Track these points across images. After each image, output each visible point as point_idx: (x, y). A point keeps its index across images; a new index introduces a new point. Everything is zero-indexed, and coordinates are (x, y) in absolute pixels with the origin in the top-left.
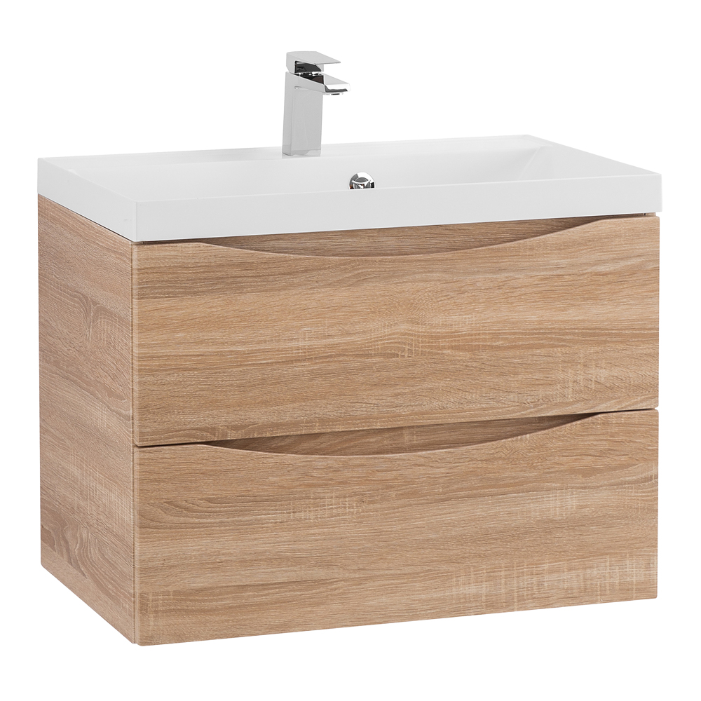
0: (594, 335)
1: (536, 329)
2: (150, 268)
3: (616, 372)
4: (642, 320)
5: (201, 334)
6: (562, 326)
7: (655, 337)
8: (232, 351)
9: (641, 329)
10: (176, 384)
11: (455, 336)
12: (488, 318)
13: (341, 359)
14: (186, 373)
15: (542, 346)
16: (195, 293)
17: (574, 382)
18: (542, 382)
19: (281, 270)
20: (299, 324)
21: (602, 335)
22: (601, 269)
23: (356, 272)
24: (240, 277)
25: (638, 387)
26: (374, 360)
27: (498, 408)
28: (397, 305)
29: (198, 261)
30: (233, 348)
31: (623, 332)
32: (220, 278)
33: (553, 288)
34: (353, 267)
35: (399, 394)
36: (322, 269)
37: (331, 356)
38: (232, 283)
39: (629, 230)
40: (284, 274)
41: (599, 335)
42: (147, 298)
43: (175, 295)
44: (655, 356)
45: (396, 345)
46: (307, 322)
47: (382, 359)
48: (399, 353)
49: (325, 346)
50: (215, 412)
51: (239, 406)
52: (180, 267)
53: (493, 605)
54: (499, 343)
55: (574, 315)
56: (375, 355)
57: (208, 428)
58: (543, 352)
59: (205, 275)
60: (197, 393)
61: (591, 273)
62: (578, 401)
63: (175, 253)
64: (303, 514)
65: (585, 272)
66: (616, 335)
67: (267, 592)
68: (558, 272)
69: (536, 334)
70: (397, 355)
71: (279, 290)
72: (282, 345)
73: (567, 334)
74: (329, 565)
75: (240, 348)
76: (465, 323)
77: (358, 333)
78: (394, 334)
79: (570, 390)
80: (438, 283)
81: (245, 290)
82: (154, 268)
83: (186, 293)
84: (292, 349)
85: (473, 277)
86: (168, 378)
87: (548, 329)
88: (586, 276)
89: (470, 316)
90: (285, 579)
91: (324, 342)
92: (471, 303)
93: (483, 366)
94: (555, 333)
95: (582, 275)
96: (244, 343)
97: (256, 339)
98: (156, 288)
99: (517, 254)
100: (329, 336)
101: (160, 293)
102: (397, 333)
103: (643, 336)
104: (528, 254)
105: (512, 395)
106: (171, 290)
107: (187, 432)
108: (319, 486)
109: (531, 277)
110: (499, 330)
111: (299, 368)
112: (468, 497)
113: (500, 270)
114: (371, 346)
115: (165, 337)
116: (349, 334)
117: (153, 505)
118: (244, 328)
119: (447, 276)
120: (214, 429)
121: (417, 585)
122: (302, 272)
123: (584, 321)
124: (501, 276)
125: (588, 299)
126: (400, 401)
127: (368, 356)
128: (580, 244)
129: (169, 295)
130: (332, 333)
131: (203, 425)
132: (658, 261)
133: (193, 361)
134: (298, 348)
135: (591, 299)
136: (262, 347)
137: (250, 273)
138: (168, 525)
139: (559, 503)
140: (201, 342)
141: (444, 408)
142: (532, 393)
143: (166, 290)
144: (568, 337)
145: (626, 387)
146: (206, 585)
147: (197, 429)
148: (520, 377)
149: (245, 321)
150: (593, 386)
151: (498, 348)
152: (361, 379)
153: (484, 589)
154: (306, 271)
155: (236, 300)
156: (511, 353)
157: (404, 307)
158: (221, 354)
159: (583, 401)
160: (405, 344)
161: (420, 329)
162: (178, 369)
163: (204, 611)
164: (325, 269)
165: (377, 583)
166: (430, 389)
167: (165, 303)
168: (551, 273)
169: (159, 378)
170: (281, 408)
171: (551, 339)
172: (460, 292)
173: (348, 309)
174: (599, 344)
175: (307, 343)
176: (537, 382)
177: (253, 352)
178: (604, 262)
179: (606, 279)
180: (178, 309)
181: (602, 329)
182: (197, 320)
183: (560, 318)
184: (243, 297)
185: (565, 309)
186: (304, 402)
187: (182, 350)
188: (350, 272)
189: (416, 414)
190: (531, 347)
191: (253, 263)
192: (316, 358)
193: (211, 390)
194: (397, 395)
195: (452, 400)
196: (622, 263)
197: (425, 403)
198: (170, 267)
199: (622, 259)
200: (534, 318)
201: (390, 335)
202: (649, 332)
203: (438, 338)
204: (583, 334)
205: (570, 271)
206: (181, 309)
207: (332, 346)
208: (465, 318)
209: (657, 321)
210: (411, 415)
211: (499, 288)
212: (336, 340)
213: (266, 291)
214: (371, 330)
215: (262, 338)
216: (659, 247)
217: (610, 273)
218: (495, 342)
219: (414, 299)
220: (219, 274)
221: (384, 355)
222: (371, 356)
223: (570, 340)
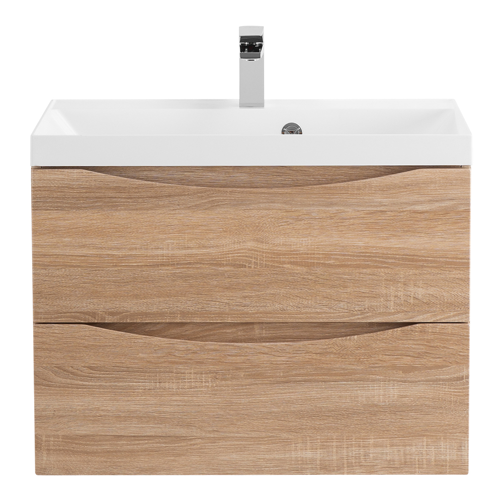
0: (413, 260)
1: (363, 253)
2: (43, 187)
3: (432, 291)
4: (455, 251)
5: (83, 240)
6: (385, 252)
7: (465, 265)
8: (109, 255)
9: (453, 258)
10: (63, 277)
11: (294, 254)
12: (322, 242)
13: (198, 266)
14: (72, 269)
15: (368, 267)
16: (79, 208)
17: (395, 296)
18: (367, 295)
19: (149, 194)
20: (163, 236)
21: (420, 261)
22: (419, 208)
23: (211, 199)
24: (115, 198)
25: (451, 304)
26: (226, 268)
27: (330, 313)
28: (245, 226)
29: (81, 184)
30: (110, 252)
31: (438, 259)
32: (99, 198)
33: (377, 221)
34: (208, 195)
35: (247, 297)
36: (183, 195)
37: (190, 264)
38: (108, 202)
39: (443, 178)
40: (151, 197)
41: (417, 261)
42: (40, 210)
43: (62, 209)
44: (466, 281)
45: (244, 258)
46: (170, 235)
47: (232, 268)
48: (247, 265)
49: (185, 256)
50: (95, 301)
51: (114, 297)
52: (67, 187)
53: (325, 468)
54: (332, 262)
55: (395, 243)
56: (227, 265)
57: (90, 313)
58: (368, 271)
59: (87, 195)
60: (81, 285)
61: (410, 211)
62: (399, 312)
63: (63, 177)
64: (167, 384)
65: (404, 209)
66: (432, 262)
67: (137, 442)
68: (382, 209)
69: (362, 256)
70: (245, 266)
71: (148, 210)
72: (150, 253)
73: (389, 258)
74: (189, 425)
75: (115, 253)
76: (302, 244)
77: (213, 247)
78: (242, 249)
79: (392, 303)
80: (279, 212)
81: (119, 208)
82: (46, 187)
83: (71, 208)
84: (158, 256)
85: (309, 208)
86: (57, 272)
87: (373, 253)
88: (406, 213)
89: (306, 239)
90: (153, 434)
91: (184, 252)
92: (307, 229)
93: (317, 279)
94: (379, 257)
95: (402, 212)
96: (118, 249)
97: (128, 247)
98: (47, 202)
99: (346, 192)
100: (189, 248)
101: (51, 206)
102: (245, 249)
103: (455, 263)
104: (355, 192)
105: (342, 304)
106: (59, 205)
107: (73, 314)
108: (181, 363)
109: (358, 211)
110: (331, 251)
111: (164, 271)
112: (305, 381)
113: (332, 204)
114: (223, 258)
115: (55, 240)
116: (204, 247)
117: (45, 368)
118: (119, 237)
119: (287, 207)
120: (94, 313)
121: (262, 447)
122: (166, 196)
123: (404, 248)
124: (333, 209)
125: (407, 231)
126: (247, 302)
127: (221, 265)
128: (400, 187)
129: (58, 208)
130: (191, 245)
131: (85, 309)
132: (469, 204)
133: (78, 260)
134: (163, 256)
135: (410, 231)
136: (134, 253)
137: (123, 195)
138: (58, 385)
139: (382, 392)
140: (84, 246)
141: (284, 310)
142: (360, 303)
143: (56, 204)
144: (390, 261)
145: (440, 304)
146: (88, 433)
147: (81, 313)
148: (349, 290)
149: (119, 232)
150: (412, 301)
151: (330, 266)
152: (215, 283)
153: (319, 455)
154: (169, 196)
155: (112, 215)
156: (341, 270)
157: (251, 229)
158: (100, 256)
159: (403, 312)
160: (251, 258)
161: (265, 247)
162: (65, 266)
163: (87, 453)
164: (185, 195)
165: (229, 443)
166: (272, 294)
167: (55, 214)
168: (375, 209)
169: (50, 271)
170: (149, 301)
171: (376, 261)
172: (298, 219)
173: (204, 228)
174: (417, 267)
175: (171, 252)
176: (363, 295)
177: (125, 256)
178: (421, 203)
179: (423, 216)
180: (65, 220)
181: (420, 256)
182: (81, 229)
183: (384, 245)
184: (117, 213)
185: (388, 238)
186: (168, 297)
187: (68, 251)
188: (206, 199)
189: (261, 313)
190: (358, 266)
191: (126, 187)
192: (178, 264)
193: (93, 283)
194: (245, 297)
195: (291, 304)
196: (437, 205)
197: (268, 305)
198: (58, 187)
199: (437, 201)
200: (361, 244)
201: (239, 250)
202: (461, 261)
203: (280, 255)
204: (403, 259)
205: (392, 208)
206: (68, 220)
207: (190, 256)
208: (302, 241)
209: (468, 252)
210: (256, 313)
211: (331, 218)
212: (194, 251)
213: (137, 210)
214: (223, 245)
215: (134, 246)
216: (469, 193)
217: (427, 212)
218: (327, 260)
219: (259, 223)
220: (98, 195)
221: (234, 265)
222: (223, 265)
223: (392, 264)
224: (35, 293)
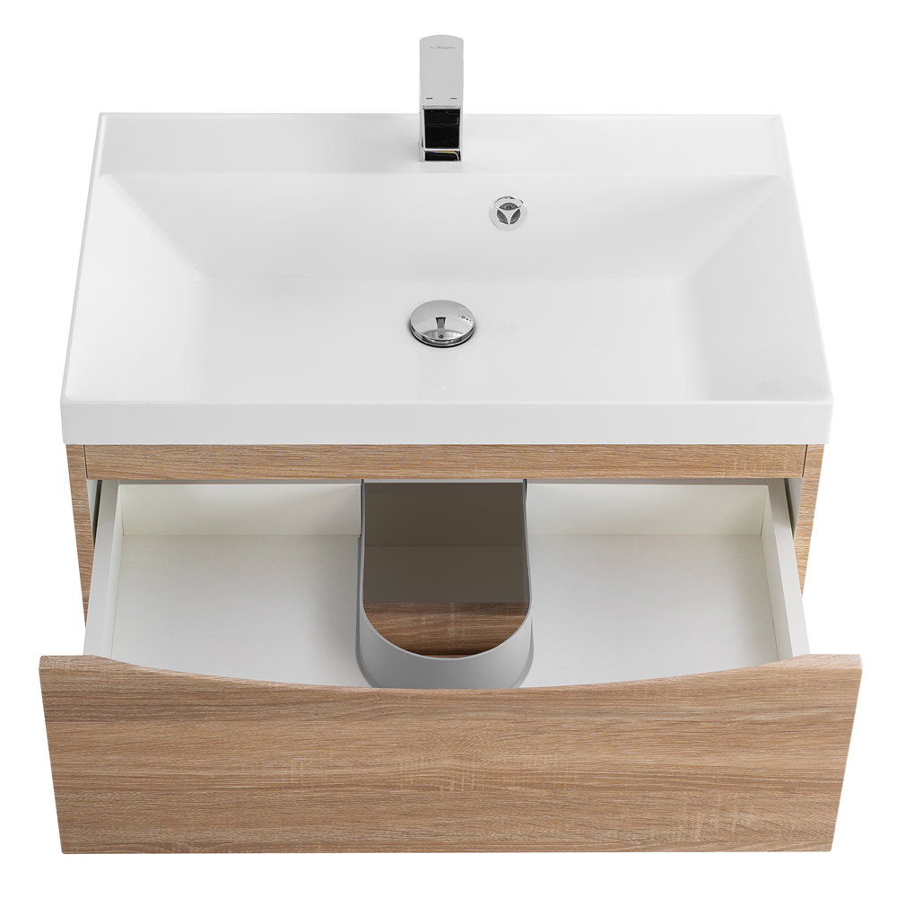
0: (741, 782)
1: (653, 772)
2: (62, 692)
3: (769, 817)
4: (817, 770)
5: (143, 758)
6: (692, 771)
7: (837, 787)
8: (190, 775)
9: (815, 779)
10: (111, 803)
11: (527, 775)
12: (578, 759)
13: (354, 788)
14: (124, 793)
15: (661, 789)
16: (131, 719)
17: (704, 824)
18: (656, 822)
19: (260, 701)
20: (290, 753)
21: (754, 782)
22: (757, 718)
23: (376, 707)
24: (199, 705)
25: (802, 833)
26: (403, 791)
27: (587, 843)
28: (438, 740)
29: (132, 687)
30: (193, 773)
31: (787, 780)
32: (168, 706)
33: (682, 734)
34: (371, 702)
35: (440, 825)
36: (324, 702)
37: (339, 786)
38: (185, 711)
39: (809, 680)
40: (266, 705)
41: (747, 782)
42: (60, 721)
43: (101, 719)
44: (834, 806)
45: (436, 779)
46: (301, 752)
47: (416, 791)
48: (441, 787)
49: (329, 776)
50: (170, 830)
51: (204, 825)
52: (106, 692)
54: (595, 783)
55: (711, 761)
56: (404, 787)
57: (161, 844)
58: (660, 794)
59: (146, 702)
60: (143, 812)
61: (744, 721)
62: (708, 842)
63: (98, 679)
65: (733, 720)
66: (774, 783)
68: (691, 718)
69: (650, 777)
70: (438, 789)
71: (259, 720)
72: (265, 773)
73: (699, 779)
75: (201, 773)
76: (542, 762)
77: (379, 766)
78: (433, 768)
79: (698, 831)
80: (502, 723)
81: (206, 718)
82: (68, 692)
83: (117, 718)
84: (280, 777)
85: (557, 718)
86: (99, 797)
87: (671, 773)
88: (735, 724)
89: (550, 756)
91: (327, 772)
92: (553, 743)
93: (568, 804)
94: (679, 777)
95: (729, 722)
96: (208, 769)
97: (226, 766)
98: (72, 712)
99: (628, 698)
100: (335, 767)
101: (80, 716)
102: (438, 768)
103: (816, 785)
104: (645, 698)
105: (609, 833)
106: (95, 714)
107: (132, 846)
109: (648, 722)
110: (594, 771)
111: (290, 795)
113: (600, 713)
114: (399, 779)
115: (89, 758)
116: (363, 765)
118: (207, 754)
119: (517, 716)
120: (170, 844)
122: (293, 704)
123: (726, 767)
124: (604, 719)
125: (735, 746)
126: (442, 830)
127: (394, 787)
128: (729, 692)
129: (92, 719)
130: (341, 764)
131: (153, 840)
132: (853, 713)
133: (134, 782)
134: (289, 776)
135: (740, 746)
136: (236, 773)
137: (213, 702)
140: (145, 765)
141: (506, 839)
142: (640, 832)
143: (88, 714)
144: (700, 782)
145: (783, 833)
147: (145, 844)
148: (623, 817)
149: (208, 747)
150: (733, 829)
151: (591, 788)
152: (384, 809)
154: (299, 703)
155: (194, 728)
156: (611, 793)
157: (449, 743)
158: (175, 777)
159: (715, 842)
160: (449, 778)
161: (474, 765)
162: (112, 789)
164: (329, 702)
166: (485, 821)
167: (87, 726)
168: (681, 719)
169: (86, 795)
170: (266, 830)
171: (674, 783)
172: (536, 732)
173: (364, 743)
174: (747, 790)
175: (303, 773)
176: (648, 822)
177: (221, 777)
178: (766, 711)
179: (765, 728)
180: (106, 733)
181: (754, 777)
182: (137, 744)
183: (690, 763)
184: (204, 725)
185: (698, 755)
186: (300, 825)
187: (116, 772)
188: (367, 706)
189: (464, 843)
190: (643, 789)
191: (218, 692)
192: (315, 787)
193: (163, 810)
194: (437, 825)
195: (519, 833)
196: (794, 714)
197: (478, 834)
198: (91, 692)
199: (794, 709)
200: (648, 762)
201: (427, 769)
202: (827, 782)
203: (502, 774)
204: (723, 780)
205: (710, 718)
206: (112, 733)
207: (340, 776)
208: (543, 758)
209: (843, 772)
210: (457, 844)
211: (597, 730)
212: (345, 771)
213: (239, 720)
214: (398, 764)
215: (235, 765)
216: (856, 699)
217: (774, 723)
218: (587, 782)
219: (465, 737)
220: (164, 702)
221: (418, 788)
222: (399, 787)
223: (703, 785)
224: (60, 821)
